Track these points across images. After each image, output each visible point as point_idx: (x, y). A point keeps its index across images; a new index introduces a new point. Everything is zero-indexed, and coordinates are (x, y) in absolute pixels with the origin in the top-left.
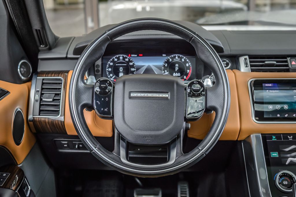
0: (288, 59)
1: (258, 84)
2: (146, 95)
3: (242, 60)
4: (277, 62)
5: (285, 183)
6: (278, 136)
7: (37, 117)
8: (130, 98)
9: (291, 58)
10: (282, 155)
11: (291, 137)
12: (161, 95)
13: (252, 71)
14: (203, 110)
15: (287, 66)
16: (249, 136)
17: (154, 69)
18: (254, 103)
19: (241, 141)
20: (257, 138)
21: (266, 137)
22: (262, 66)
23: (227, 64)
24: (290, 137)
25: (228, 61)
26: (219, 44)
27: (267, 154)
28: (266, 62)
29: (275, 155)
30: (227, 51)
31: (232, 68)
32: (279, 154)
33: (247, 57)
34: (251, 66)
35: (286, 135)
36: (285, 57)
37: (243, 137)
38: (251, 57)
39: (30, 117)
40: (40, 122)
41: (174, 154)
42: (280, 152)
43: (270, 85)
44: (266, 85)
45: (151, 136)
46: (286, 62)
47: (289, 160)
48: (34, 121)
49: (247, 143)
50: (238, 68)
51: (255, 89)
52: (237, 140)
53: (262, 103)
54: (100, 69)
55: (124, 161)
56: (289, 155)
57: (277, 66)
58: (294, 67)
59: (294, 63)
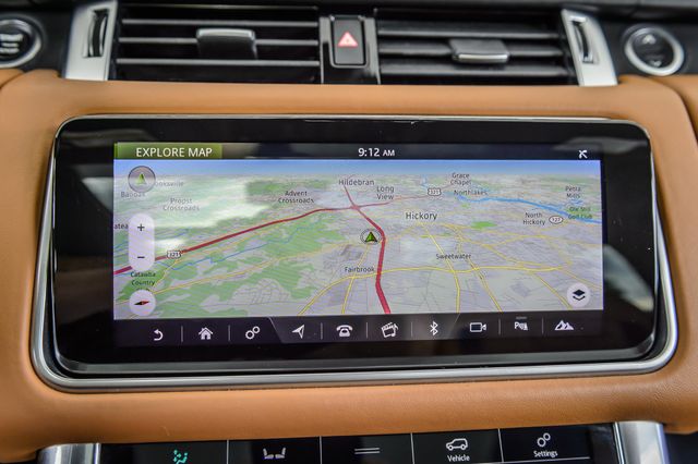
0: (324, 24)
3: (83, 20)
9: (336, 19)
11: (278, 456)
15: (313, 53)
22: (190, 52)
23: (25, 45)
24: (271, 456)
25: (29, 29)
28: (202, 33)
33: (110, 6)
36: (313, 10)
46: (312, 32)
50: (54, 60)
57: (265, 53)
58: (340, 60)
59: (348, 40)
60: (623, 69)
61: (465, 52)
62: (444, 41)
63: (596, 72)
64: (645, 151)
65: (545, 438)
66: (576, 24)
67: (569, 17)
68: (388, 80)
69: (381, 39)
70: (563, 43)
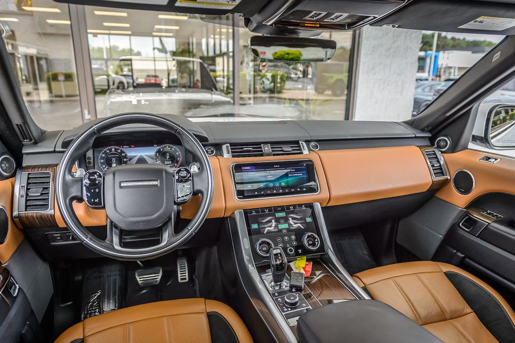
0: (262, 145)
1: (238, 168)
2: (136, 184)
3: (224, 147)
4: (253, 148)
5: (265, 249)
6: (257, 210)
7: (23, 213)
8: (121, 187)
9: (264, 145)
10: (261, 226)
12: (151, 183)
13: (233, 156)
14: (190, 193)
15: (261, 151)
16: (234, 213)
17: (146, 158)
18: (236, 183)
19: (227, 217)
20: (240, 213)
21: (247, 212)
22: (241, 152)
23: (212, 152)
24: (266, 211)
25: (212, 149)
26: (204, 134)
27: (248, 226)
28: (244, 149)
29: (255, 226)
30: (211, 140)
31: (216, 155)
32: (258, 225)
33: (228, 145)
34: (232, 152)
35: (263, 209)
36: (259, 144)
37: (228, 214)
38: (231, 145)
39: (15, 213)
40: (27, 217)
41: (166, 236)
42: (259, 223)
43: (248, 168)
44: (245, 168)
45: (144, 222)
46: (261, 148)
47: (267, 229)
48: (19, 217)
49: (232, 219)
50: (222, 155)
51: (236, 172)
52: (224, 217)
53: (242, 183)
54: (92, 161)
55: (118, 247)
56: (266, 226)
57: (254, 151)
58: (266, 152)
59: (266, 149)
60: (310, 150)
61: (285, 149)
62: (281, 147)
63: (306, 152)
64: (313, 165)
65: (303, 206)
66: (302, 143)
67: (300, 142)
68: (274, 155)
69: (271, 148)
70: (300, 147)
